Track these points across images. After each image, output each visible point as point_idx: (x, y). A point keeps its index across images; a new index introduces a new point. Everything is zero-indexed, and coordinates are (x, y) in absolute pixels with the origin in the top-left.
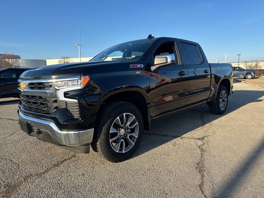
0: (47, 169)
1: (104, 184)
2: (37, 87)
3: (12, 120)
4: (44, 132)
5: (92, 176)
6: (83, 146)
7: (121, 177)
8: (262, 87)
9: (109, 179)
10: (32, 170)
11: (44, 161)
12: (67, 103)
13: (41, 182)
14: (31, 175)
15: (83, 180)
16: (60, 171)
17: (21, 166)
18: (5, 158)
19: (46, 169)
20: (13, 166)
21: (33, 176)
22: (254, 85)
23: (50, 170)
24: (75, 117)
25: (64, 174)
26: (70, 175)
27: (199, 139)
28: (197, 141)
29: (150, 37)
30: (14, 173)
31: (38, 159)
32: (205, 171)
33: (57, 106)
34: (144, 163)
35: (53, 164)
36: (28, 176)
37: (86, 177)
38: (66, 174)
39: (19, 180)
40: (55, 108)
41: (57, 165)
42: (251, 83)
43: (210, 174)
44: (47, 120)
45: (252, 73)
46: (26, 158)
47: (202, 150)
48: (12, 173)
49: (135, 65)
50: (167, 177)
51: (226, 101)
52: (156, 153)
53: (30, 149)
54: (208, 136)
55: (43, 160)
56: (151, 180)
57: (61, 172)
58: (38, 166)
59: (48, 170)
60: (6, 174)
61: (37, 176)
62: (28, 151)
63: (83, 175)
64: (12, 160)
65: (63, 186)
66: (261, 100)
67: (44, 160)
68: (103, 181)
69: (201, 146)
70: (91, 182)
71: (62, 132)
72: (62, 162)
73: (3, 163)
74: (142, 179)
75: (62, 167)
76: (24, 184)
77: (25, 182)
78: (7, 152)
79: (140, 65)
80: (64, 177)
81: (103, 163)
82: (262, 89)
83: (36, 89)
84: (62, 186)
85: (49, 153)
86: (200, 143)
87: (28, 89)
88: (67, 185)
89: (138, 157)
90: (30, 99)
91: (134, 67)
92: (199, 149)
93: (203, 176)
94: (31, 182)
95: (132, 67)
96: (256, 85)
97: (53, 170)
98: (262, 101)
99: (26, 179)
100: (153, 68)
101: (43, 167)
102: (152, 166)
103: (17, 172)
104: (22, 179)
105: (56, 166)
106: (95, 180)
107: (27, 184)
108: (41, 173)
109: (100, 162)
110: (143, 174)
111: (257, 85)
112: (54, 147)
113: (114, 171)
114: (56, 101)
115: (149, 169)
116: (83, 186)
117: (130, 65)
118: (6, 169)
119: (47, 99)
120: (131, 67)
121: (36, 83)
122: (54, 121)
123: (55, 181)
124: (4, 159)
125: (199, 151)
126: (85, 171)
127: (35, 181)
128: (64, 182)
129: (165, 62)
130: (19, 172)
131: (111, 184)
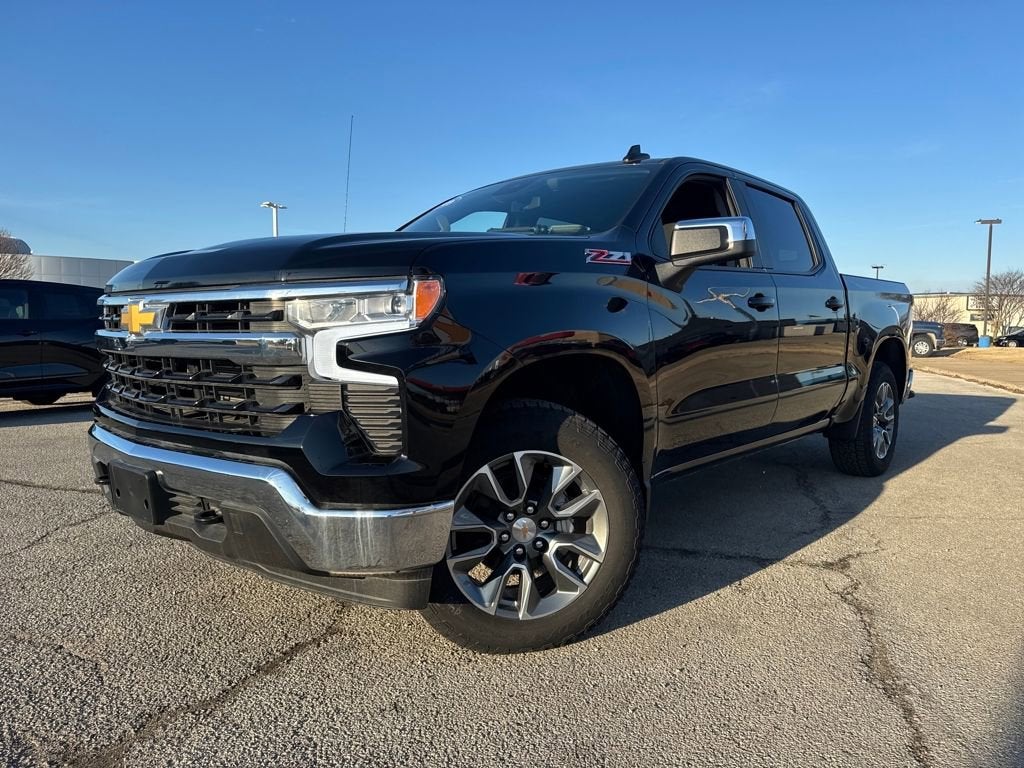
0: (230, 683)
1: (503, 745)
2: (209, 321)
3: (25, 485)
4: (234, 511)
5: (438, 712)
6: (403, 576)
7: (565, 716)
8: (984, 383)
9: (516, 727)
10: (162, 687)
11: (205, 653)
12: (349, 389)
13: (218, 738)
14: (162, 710)
15: (404, 729)
16: (291, 693)
17: (106, 674)
18: (27, 636)
19: (226, 683)
20: (73, 672)
21: (174, 715)
22: (950, 376)
23: (245, 689)
24: (380, 448)
25: (312, 706)
26: (338, 711)
27: (828, 566)
28: (826, 574)
29: (635, 154)
30: (84, 702)
31: (176, 644)
32: (909, 693)
33: (300, 401)
34: (642, 659)
35: (251, 664)
36: (150, 716)
37: (413, 716)
38: (321, 703)
39: (110, 730)
40: (290, 412)
41: (269, 668)
42: (937, 371)
43: (934, 705)
44: (251, 462)
45: (933, 336)
46: (122, 637)
47: (859, 609)
48: (73, 700)
49: (603, 253)
50: (762, 717)
51: (891, 426)
52: (677, 621)
53: (134, 603)
54: (858, 555)
55: (199, 645)
56: (698, 728)
57: (297, 698)
58: (184, 671)
59: (233, 688)
60: (48, 705)
61: (193, 713)
62: (126, 611)
63: (395, 707)
64: (61, 647)
65: (321, 757)
66: (1002, 430)
67: (203, 645)
68: (493, 733)
69: (848, 593)
70: (442, 739)
71: (324, 515)
72: (289, 655)
73: (23, 661)
74: (660, 726)
75: (292, 675)
76: (140, 751)
77: (142, 740)
78: (31, 612)
79: (621, 254)
80: (315, 717)
81: (470, 661)
82: (988, 391)
83: (205, 328)
84: (315, 755)
85: (218, 619)
86: (839, 581)
87: (164, 329)
88: (337, 753)
89: (608, 635)
90: (168, 373)
91: (601, 258)
92: (845, 605)
93: (908, 712)
94: (168, 742)
95: (592, 259)
96: (957, 377)
97: (257, 687)
98: (1007, 433)
99: (142, 726)
100: (665, 270)
101: (207, 677)
102: (681, 670)
103: (96, 699)
104: (127, 726)
105: (267, 673)
106: (455, 728)
107: (152, 747)
108: (204, 704)
109: (452, 654)
110: (656, 704)
111: (962, 376)
112: (234, 593)
113: (528, 692)
114: (296, 382)
115: (675, 684)
116: (411, 757)
117: (587, 251)
118: (44, 684)
119: (255, 372)
120: (588, 260)
121: (202, 304)
122: (286, 465)
123: (277, 736)
124: (22, 640)
125: (847, 613)
126: (401, 691)
127: (187, 735)
128: (322, 741)
129: (718, 246)
130: (103, 699)
131: (534, 746)
